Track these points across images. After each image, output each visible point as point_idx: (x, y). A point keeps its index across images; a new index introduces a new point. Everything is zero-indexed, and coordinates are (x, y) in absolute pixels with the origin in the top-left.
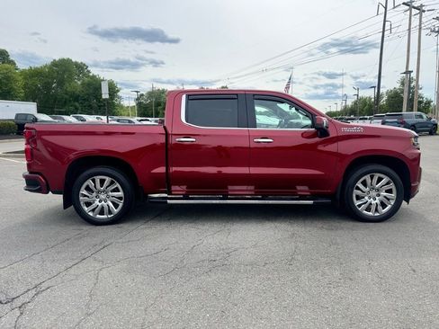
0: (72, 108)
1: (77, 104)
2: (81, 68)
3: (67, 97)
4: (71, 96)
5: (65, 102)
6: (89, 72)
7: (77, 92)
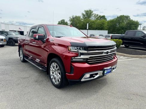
0: (121, 32)
1: (122, 30)
2: (127, 17)
3: (120, 28)
4: (121, 28)
5: (119, 30)
6: (130, 19)
7: (123, 26)
